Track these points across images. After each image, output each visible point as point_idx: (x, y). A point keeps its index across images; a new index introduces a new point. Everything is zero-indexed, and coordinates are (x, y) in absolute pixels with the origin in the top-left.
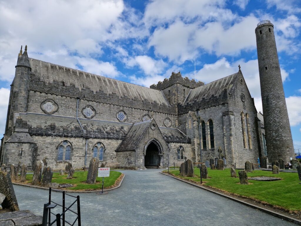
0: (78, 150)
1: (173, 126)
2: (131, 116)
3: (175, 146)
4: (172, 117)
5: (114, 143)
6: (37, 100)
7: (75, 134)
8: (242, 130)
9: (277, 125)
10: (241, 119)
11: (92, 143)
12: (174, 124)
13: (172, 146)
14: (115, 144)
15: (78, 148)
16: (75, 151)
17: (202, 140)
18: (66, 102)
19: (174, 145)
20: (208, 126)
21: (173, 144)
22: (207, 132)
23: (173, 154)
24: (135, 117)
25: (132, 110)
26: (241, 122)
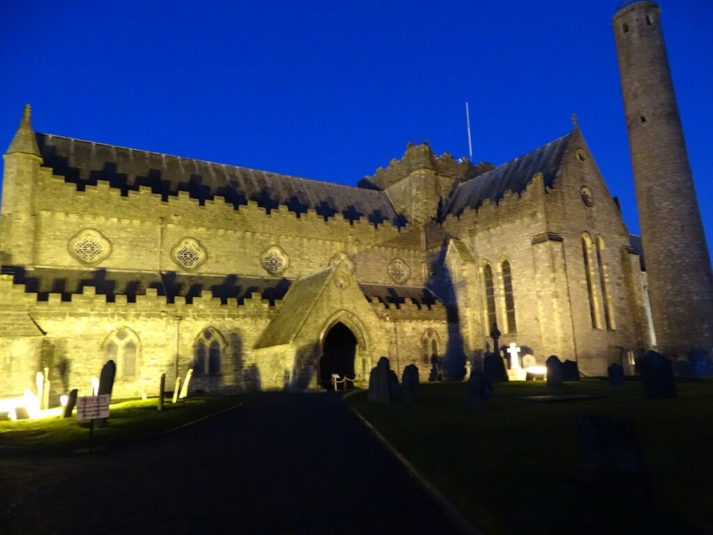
0: (154, 350)
1: (415, 278)
2: (298, 259)
3: (414, 329)
4: (409, 256)
5: (248, 329)
6: (58, 233)
7: (146, 311)
8: (585, 282)
9: (676, 264)
10: (582, 253)
11: (191, 331)
12: (416, 274)
13: (406, 329)
14: (252, 331)
15: (156, 345)
16: (147, 353)
17: (486, 312)
18: (130, 235)
19: (410, 328)
20: (498, 274)
21: (409, 324)
22: (498, 290)
23: (410, 351)
24: (309, 260)
25: (301, 245)
26: (583, 259)
